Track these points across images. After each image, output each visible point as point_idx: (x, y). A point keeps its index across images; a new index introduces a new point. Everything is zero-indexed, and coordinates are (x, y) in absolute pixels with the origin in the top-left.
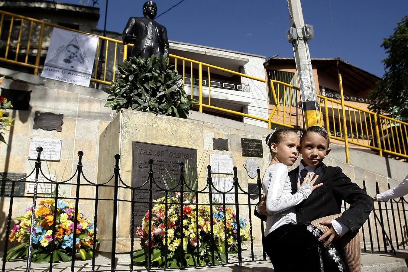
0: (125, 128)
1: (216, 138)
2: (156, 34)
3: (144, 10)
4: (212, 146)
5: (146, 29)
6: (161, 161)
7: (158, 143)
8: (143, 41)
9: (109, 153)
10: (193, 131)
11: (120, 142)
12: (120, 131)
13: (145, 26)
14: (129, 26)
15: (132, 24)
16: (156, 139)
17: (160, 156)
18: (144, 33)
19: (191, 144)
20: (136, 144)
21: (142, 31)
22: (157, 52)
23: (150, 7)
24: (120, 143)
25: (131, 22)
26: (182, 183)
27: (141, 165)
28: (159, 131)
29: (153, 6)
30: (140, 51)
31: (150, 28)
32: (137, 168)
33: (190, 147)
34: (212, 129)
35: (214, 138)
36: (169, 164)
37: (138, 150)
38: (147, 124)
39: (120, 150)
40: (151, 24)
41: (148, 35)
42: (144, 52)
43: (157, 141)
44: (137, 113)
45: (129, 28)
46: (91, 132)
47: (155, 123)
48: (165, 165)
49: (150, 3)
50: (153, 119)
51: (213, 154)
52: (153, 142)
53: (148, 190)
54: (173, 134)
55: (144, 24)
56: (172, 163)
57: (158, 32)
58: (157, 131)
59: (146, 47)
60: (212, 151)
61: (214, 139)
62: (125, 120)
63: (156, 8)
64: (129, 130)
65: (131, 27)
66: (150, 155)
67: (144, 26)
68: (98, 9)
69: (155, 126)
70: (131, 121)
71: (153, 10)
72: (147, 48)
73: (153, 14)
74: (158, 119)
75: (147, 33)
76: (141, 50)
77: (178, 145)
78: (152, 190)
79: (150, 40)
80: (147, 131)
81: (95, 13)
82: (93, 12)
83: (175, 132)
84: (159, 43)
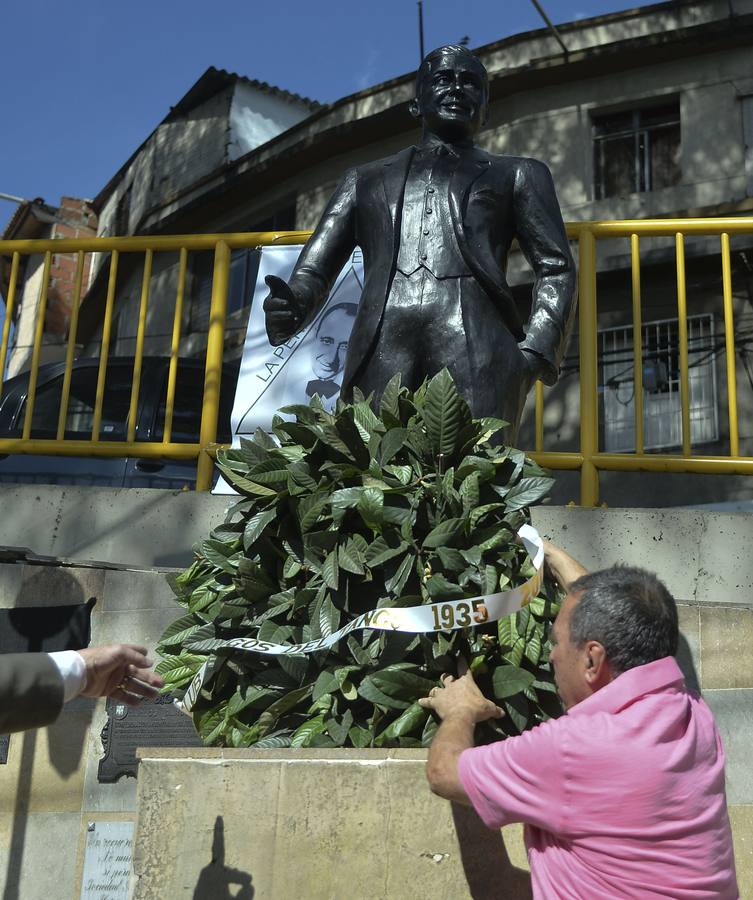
0: (150, 861)
2: (447, 234)
5: (391, 222)
13: (386, 205)
15: (336, 216)
18: (384, 246)
21: (378, 236)
22: (446, 333)
23: (435, 82)
25: (337, 202)
28: (346, 854)
29: (447, 75)
31: (418, 208)
38: (272, 819)
40: (428, 180)
42: (376, 359)
44: (219, 762)
47: (321, 807)
50: (310, 781)
54: (438, 858)
55: (383, 200)
58: (335, 856)
59: (386, 324)
62: (149, 813)
64: (169, 870)
67: (383, 206)
69: (320, 823)
70: (186, 815)
72: (391, 329)
73: (452, 116)
74: (339, 781)
76: (364, 345)
81: (741, 13)
82: (731, 10)
83: (449, 845)
84: (470, 276)
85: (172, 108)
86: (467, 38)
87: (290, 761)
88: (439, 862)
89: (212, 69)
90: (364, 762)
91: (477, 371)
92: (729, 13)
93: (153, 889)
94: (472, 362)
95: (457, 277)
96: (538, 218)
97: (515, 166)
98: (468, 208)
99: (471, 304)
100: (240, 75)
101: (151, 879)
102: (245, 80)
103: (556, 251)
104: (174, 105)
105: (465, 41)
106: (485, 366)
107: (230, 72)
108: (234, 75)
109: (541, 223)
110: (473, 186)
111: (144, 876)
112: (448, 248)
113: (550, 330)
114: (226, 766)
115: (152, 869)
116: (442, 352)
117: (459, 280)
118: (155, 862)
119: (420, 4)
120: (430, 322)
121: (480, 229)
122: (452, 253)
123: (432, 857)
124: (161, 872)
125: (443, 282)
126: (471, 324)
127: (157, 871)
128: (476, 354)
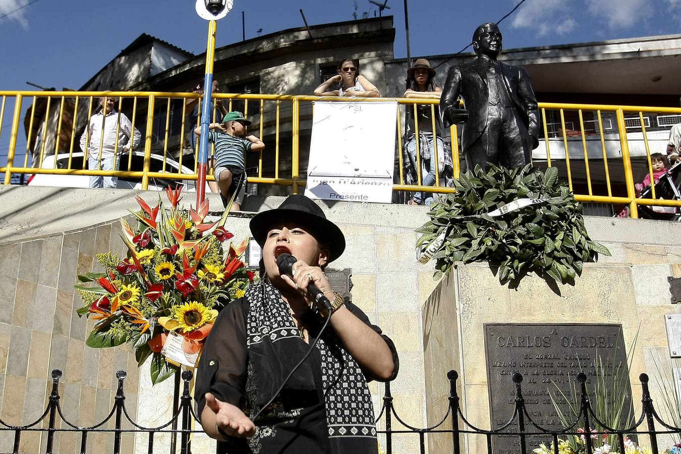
0: (467, 299)
1: (675, 277)
2: (505, 91)
3: (476, 44)
4: (669, 296)
5: (485, 86)
6: (546, 357)
7: (536, 322)
8: (481, 111)
9: (441, 345)
10: (610, 285)
11: (459, 327)
12: (457, 307)
13: (481, 79)
14: (450, 87)
15: (455, 82)
16: (530, 314)
17: (542, 348)
18: (481, 95)
19: (607, 313)
20: (491, 330)
21: (477, 91)
22: (512, 127)
23: (487, 36)
24: (459, 330)
25: (454, 77)
26: (586, 415)
27: (505, 369)
29: (492, 34)
30: (479, 133)
31: (493, 81)
32: (498, 377)
33: (606, 321)
34: (664, 258)
35: (672, 277)
36: (564, 362)
37: (495, 341)
39: (460, 343)
40: (494, 71)
41: (490, 96)
42: (485, 135)
43: (534, 318)
45: (450, 91)
46: (404, 296)
48: (555, 365)
49: (486, 28)
51: (674, 313)
52: (524, 320)
53: (516, 434)
54: (566, 297)
55: (479, 77)
56: (570, 358)
57: (509, 85)
59: (489, 122)
60: (669, 307)
61: (670, 279)
62: (463, 284)
63: (499, 35)
64: (474, 303)
65: (454, 87)
66: (521, 348)
67: (479, 79)
68: (390, 18)
70: (477, 284)
71: (494, 41)
72: (491, 124)
73: (494, 49)
75: (487, 94)
76: (481, 130)
77: (578, 320)
78: (525, 434)
79: (496, 107)
80: (510, 299)
81: (386, 28)
82: (381, 26)
83: (570, 293)
84: (514, 107)
85: (122, 51)
86: (261, 30)
89: (144, 34)
92: (380, 27)
94: (522, 137)
95: (511, 107)
104: (123, 49)
105: (260, 31)
108: (154, 37)
112: (507, 96)
113: (536, 129)
116: (510, 133)
119: (243, 12)
120: (505, 122)
122: (508, 98)
125: (507, 108)
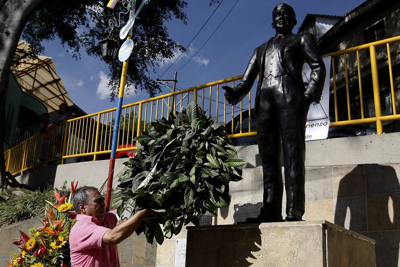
2: (278, 62)
22: (278, 94)
29: (279, 13)
38: (219, 245)
47: (231, 242)
57: (280, 56)
73: (281, 26)
83: (264, 252)
84: (285, 75)
87: (223, 228)
88: (262, 257)
89: (308, 15)
90: (242, 228)
91: (287, 104)
93: (191, 265)
94: (286, 101)
95: (281, 76)
96: (309, 51)
97: (301, 37)
98: (284, 54)
99: (285, 83)
100: (317, 14)
101: (190, 263)
102: (318, 15)
103: (316, 61)
106: (290, 102)
107: (313, 14)
108: (315, 15)
109: (310, 53)
110: (286, 46)
111: (189, 262)
112: (278, 67)
113: (314, 87)
114: (207, 231)
115: (190, 260)
116: (277, 100)
117: (282, 76)
118: (191, 258)
120: (273, 91)
121: (288, 59)
122: (279, 69)
123: (260, 256)
124: (193, 261)
125: (277, 78)
126: (285, 90)
127: (192, 260)
128: (287, 99)
